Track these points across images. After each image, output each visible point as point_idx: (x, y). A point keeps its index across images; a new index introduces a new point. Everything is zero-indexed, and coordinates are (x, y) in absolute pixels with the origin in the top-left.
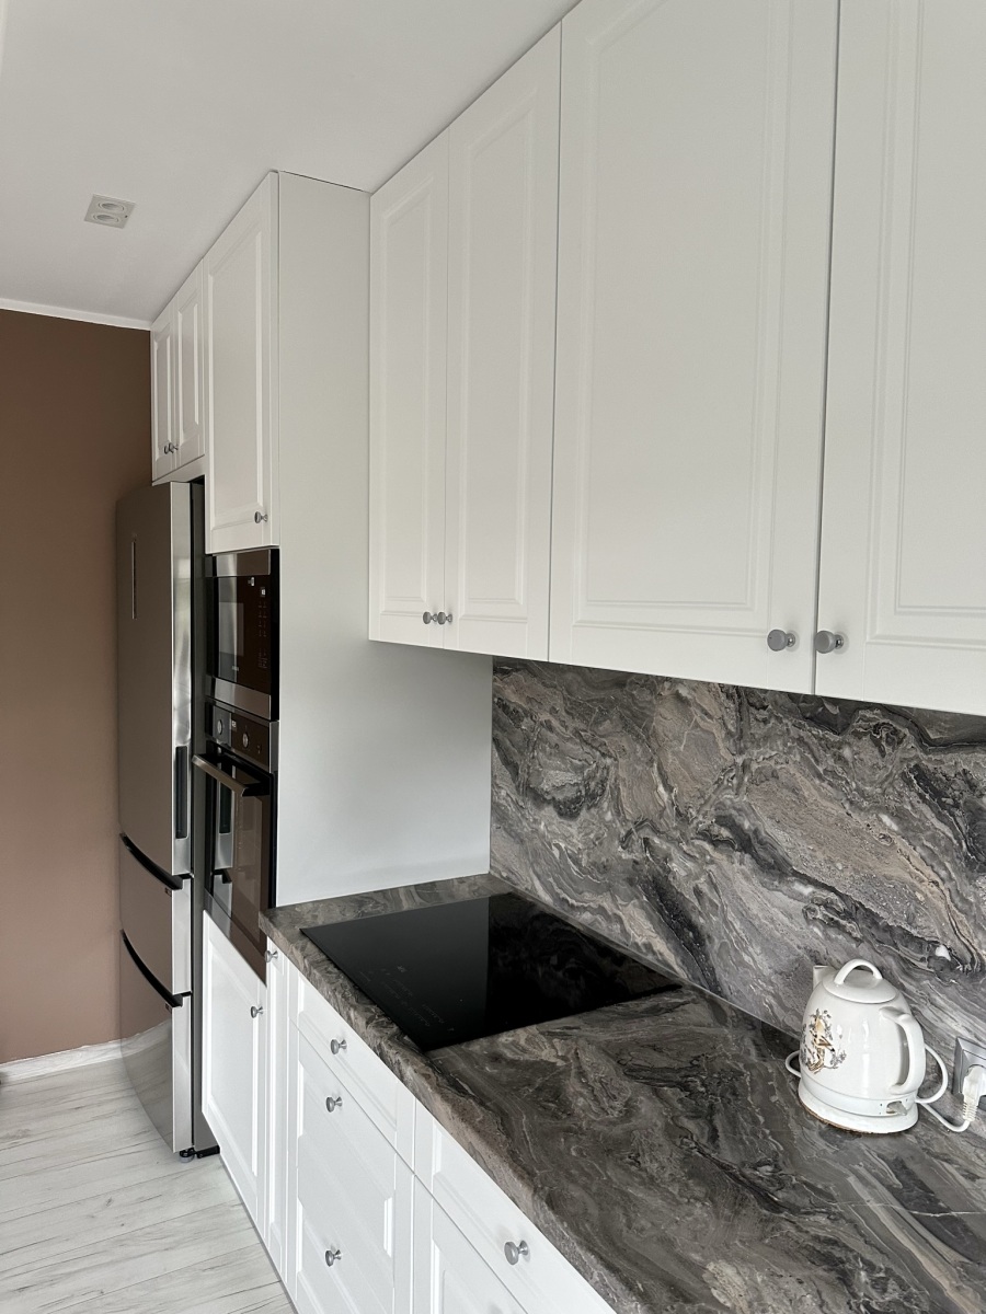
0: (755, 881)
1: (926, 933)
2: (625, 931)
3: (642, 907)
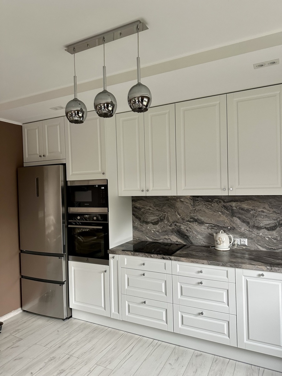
0: (198, 226)
1: (227, 226)
2: (171, 240)
3: (175, 235)
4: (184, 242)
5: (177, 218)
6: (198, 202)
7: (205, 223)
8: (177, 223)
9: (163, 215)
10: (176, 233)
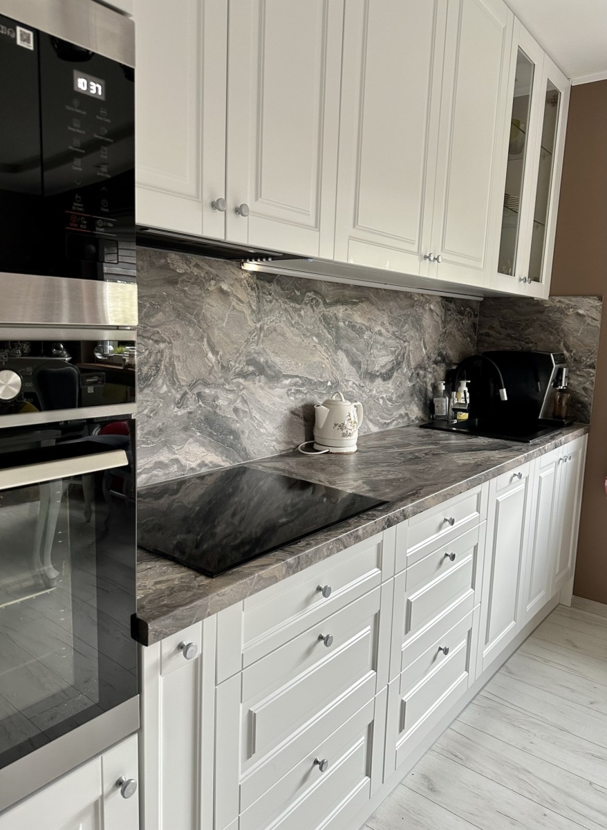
1: (324, 379)
2: (182, 467)
3: (196, 441)
4: (224, 458)
5: (205, 365)
6: (271, 302)
7: (284, 376)
8: (206, 384)
9: (150, 353)
10: (199, 429)
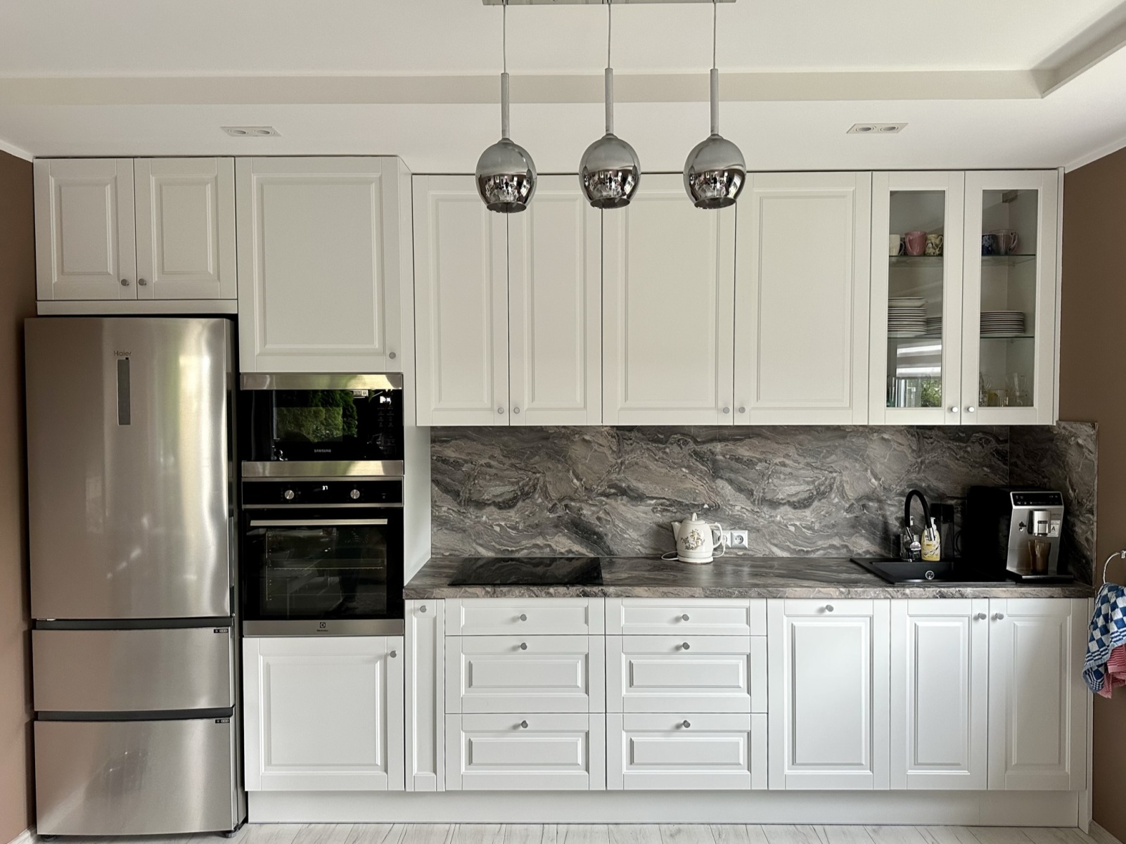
0: (629, 505)
1: (700, 503)
2: (553, 550)
3: (564, 535)
4: (588, 550)
5: (571, 487)
6: (631, 444)
7: (647, 497)
8: (572, 500)
9: (530, 479)
10: (566, 528)
